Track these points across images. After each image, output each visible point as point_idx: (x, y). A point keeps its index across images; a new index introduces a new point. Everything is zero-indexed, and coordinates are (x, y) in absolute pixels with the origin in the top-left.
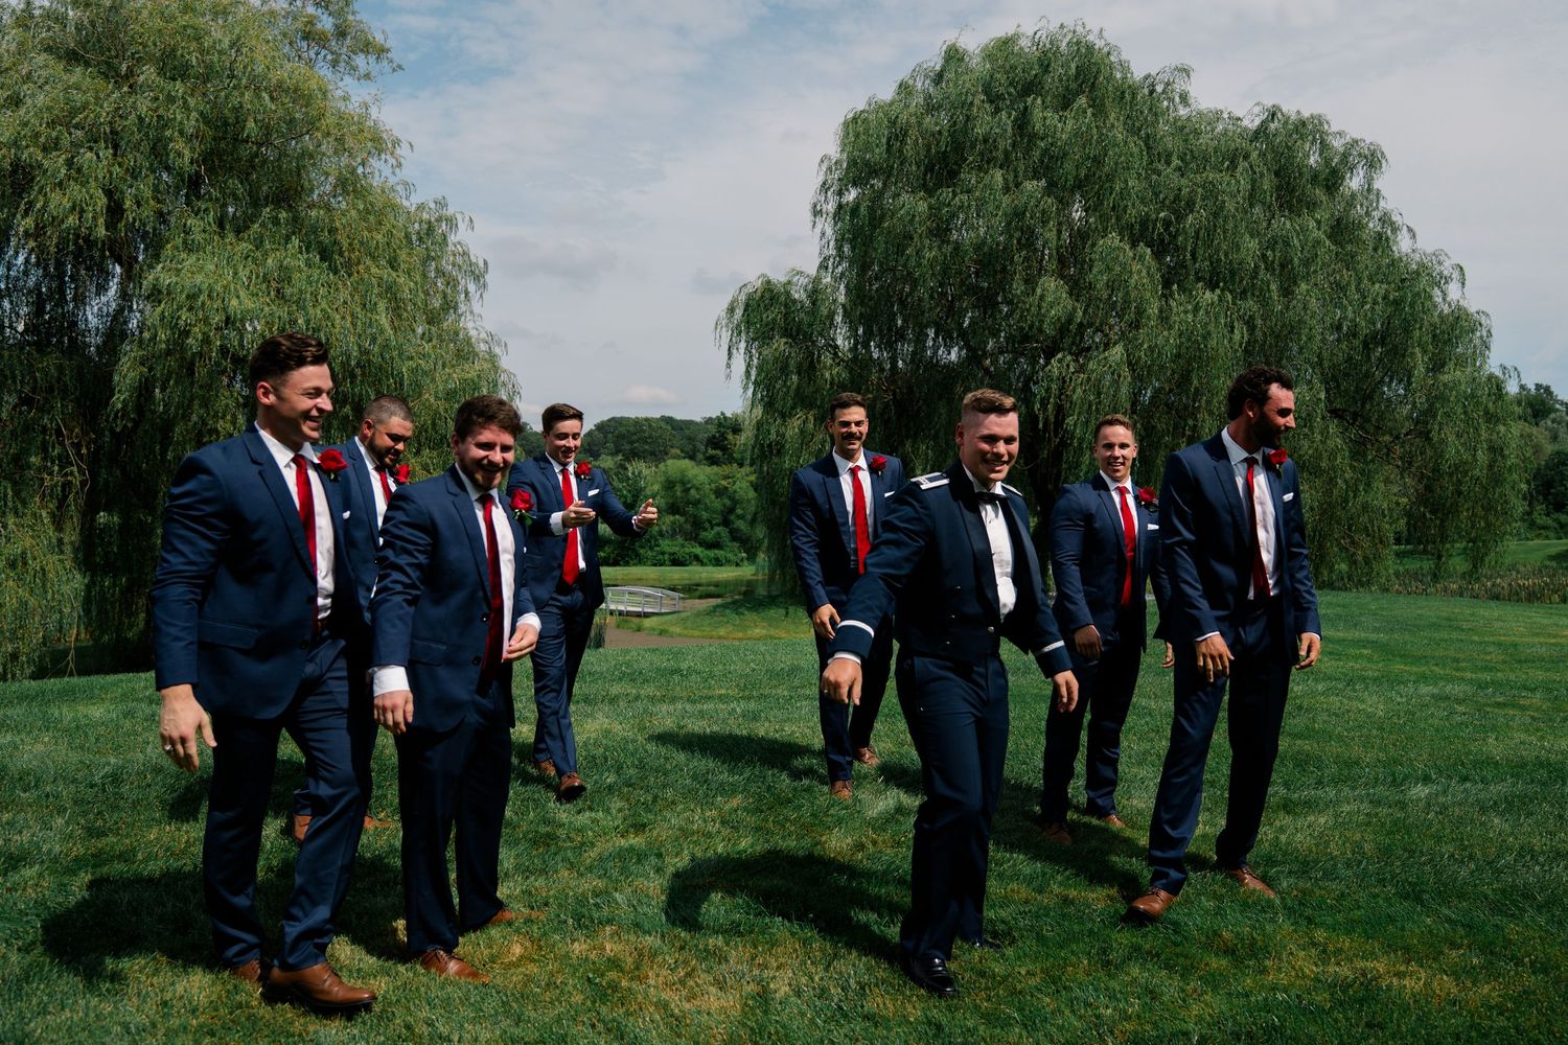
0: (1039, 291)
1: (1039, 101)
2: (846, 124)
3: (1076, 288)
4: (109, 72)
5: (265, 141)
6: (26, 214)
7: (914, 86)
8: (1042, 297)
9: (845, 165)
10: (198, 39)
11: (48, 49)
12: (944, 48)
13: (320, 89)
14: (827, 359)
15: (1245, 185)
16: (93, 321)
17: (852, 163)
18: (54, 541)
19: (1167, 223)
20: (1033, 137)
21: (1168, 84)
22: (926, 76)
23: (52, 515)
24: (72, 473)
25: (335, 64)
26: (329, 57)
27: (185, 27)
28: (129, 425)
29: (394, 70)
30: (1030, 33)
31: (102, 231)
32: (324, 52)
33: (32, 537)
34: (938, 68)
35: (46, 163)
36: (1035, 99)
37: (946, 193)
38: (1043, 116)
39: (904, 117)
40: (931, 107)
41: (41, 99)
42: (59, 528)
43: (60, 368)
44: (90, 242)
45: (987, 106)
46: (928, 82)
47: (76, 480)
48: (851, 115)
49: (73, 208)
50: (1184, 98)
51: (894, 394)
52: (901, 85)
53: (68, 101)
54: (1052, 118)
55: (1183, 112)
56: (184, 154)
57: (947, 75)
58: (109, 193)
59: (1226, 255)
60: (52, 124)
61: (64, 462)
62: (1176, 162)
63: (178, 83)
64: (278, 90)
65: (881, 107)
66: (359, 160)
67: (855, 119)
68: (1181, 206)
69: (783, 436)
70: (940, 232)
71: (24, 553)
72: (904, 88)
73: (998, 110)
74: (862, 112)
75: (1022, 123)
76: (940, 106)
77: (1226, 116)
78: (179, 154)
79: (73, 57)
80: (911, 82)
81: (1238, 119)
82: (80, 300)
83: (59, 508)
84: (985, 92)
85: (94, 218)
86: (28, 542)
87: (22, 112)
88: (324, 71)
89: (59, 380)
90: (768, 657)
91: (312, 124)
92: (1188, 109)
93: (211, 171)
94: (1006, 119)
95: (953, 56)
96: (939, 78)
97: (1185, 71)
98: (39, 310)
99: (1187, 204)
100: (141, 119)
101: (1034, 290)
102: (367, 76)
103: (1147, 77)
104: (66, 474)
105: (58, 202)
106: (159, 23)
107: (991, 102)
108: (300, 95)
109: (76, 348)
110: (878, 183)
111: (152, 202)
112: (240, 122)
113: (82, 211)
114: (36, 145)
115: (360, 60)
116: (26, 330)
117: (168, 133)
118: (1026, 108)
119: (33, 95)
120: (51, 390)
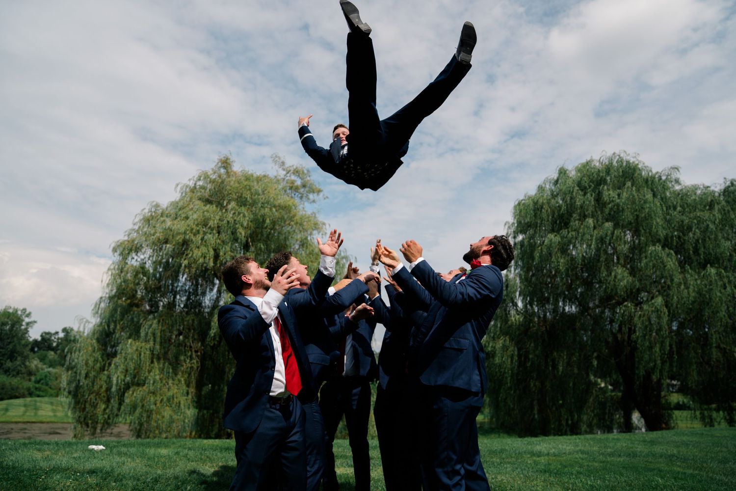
0: (613, 274)
1: (606, 187)
2: (515, 207)
3: (633, 272)
4: (220, 205)
5: (273, 228)
6: (185, 259)
7: (545, 187)
8: (615, 277)
9: (516, 225)
10: (250, 190)
11: (200, 199)
12: (558, 169)
13: (294, 205)
14: (513, 312)
15: (719, 216)
16: (207, 302)
17: (519, 223)
18: (185, 391)
19: (679, 237)
20: (605, 204)
21: (668, 176)
22: (550, 182)
23: (185, 380)
24: (194, 363)
25: (301, 198)
26: (300, 195)
27: (246, 186)
28: (216, 343)
29: (325, 199)
30: (598, 158)
31: (211, 264)
32: (297, 194)
33: (178, 389)
34: (556, 178)
35: (194, 239)
36: (603, 187)
37: (564, 232)
38: (609, 193)
39: (541, 201)
40: (554, 196)
41: (195, 216)
42: (188, 386)
43: (193, 320)
44: (206, 270)
45: (580, 192)
46: (551, 185)
47: (195, 366)
48: (517, 203)
49: (202, 256)
50: (677, 181)
51: (546, 327)
52: (539, 187)
53: (204, 216)
54: (613, 194)
55: (677, 188)
56: (242, 233)
57: (560, 181)
58: (215, 250)
59: (713, 250)
60: (197, 225)
61: (191, 358)
62: (679, 208)
63: (243, 207)
64: (280, 207)
65: (530, 197)
66: (309, 232)
67: (519, 204)
68: (685, 229)
69: (495, 347)
70: (564, 250)
71: (173, 395)
72: (541, 189)
73: (585, 194)
74: (522, 200)
75: (599, 199)
76: (558, 194)
77: (702, 187)
78: (241, 234)
79: (208, 201)
80: (544, 186)
81: (708, 187)
82: (204, 294)
83: (188, 377)
84: (578, 186)
85: (209, 259)
86: (176, 391)
87: (188, 221)
88: (297, 200)
89: (193, 325)
90: (488, 445)
91: (291, 219)
92: (680, 186)
93: (253, 241)
94: (590, 197)
95: (562, 172)
96: (556, 182)
97: (677, 169)
98: (188, 299)
99: (688, 228)
100: (228, 222)
101: (611, 274)
102: (314, 201)
103: (657, 173)
104: (191, 364)
105: (197, 253)
106: (237, 185)
107: (582, 190)
108: (287, 208)
109: (200, 313)
110: (531, 231)
111: (230, 253)
112: (264, 221)
113: (205, 257)
114: (191, 233)
115: (311, 196)
116: (184, 307)
117: (237, 226)
118: (599, 192)
119: (192, 215)
120: (189, 329)
